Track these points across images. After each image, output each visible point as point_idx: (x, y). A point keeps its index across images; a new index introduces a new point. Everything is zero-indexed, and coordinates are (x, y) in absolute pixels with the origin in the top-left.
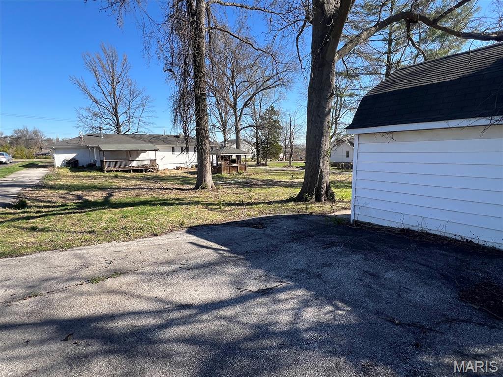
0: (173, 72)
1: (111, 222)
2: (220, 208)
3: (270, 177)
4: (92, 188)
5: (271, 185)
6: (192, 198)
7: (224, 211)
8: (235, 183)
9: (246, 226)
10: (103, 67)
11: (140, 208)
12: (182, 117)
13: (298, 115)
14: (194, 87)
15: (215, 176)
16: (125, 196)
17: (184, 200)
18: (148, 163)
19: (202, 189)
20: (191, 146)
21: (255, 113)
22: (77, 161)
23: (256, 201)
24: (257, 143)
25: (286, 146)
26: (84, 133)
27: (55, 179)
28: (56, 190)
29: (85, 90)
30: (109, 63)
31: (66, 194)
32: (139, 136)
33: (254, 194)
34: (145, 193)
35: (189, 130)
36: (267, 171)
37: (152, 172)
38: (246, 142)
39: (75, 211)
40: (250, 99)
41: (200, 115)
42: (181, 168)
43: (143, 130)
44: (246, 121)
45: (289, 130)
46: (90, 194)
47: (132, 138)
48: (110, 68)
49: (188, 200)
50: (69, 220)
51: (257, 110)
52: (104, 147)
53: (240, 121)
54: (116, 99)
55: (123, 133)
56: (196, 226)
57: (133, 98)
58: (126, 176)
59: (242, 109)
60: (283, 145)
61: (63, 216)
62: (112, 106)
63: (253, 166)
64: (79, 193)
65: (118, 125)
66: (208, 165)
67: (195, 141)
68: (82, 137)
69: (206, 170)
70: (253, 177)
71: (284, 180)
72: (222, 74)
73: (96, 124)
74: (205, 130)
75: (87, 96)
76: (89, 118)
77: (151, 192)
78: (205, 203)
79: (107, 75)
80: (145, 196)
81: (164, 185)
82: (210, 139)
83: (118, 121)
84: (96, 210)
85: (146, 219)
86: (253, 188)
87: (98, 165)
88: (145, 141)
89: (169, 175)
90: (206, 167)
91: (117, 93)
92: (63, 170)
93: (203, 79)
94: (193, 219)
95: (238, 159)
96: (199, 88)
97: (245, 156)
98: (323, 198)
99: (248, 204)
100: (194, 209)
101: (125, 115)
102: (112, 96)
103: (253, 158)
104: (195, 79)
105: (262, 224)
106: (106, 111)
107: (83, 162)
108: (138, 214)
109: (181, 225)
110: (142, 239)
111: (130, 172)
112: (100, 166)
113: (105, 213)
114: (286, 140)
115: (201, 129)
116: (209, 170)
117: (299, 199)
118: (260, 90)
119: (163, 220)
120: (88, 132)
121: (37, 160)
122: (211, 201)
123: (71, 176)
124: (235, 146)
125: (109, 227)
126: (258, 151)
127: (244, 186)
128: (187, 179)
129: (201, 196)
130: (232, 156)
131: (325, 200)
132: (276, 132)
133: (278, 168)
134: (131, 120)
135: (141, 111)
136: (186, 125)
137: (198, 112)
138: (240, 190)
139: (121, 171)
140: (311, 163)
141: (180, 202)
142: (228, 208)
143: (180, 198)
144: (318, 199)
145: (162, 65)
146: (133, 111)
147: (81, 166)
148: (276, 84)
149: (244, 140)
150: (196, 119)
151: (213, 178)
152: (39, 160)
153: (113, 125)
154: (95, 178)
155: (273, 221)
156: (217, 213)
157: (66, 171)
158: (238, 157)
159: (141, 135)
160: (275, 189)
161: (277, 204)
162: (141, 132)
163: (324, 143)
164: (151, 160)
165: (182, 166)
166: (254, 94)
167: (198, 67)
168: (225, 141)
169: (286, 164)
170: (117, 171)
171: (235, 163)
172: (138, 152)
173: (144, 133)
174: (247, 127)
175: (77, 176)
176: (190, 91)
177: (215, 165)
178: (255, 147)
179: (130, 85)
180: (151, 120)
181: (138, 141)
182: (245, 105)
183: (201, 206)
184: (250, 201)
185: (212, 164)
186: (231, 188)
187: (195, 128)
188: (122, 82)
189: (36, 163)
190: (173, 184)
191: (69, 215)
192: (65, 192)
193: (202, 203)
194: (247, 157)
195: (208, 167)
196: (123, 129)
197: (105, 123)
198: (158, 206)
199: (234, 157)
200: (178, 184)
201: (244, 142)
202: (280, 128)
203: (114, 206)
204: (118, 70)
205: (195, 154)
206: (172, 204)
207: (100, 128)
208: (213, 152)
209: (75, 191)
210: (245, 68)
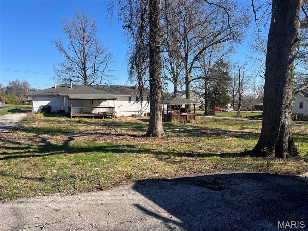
0: (131, 28)
1: (62, 169)
2: (170, 158)
3: (219, 127)
4: (57, 131)
5: (221, 135)
6: (143, 145)
7: (174, 163)
8: (184, 132)
9: (199, 186)
10: (76, 30)
11: (92, 154)
12: (138, 69)
13: (247, 67)
14: (150, 42)
15: (165, 124)
16: (83, 140)
17: (136, 147)
18: (107, 110)
19: (153, 136)
20: (145, 96)
21: (204, 66)
22: (50, 107)
23: (208, 152)
24: (205, 93)
25: (233, 96)
26: (58, 84)
27: (29, 122)
28: (27, 133)
29: (62, 49)
30: (81, 26)
31: (35, 136)
32: (102, 87)
33: (204, 143)
34: (101, 138)
35: (143, 81)
36: (215, 121)
37: (110, 118)
38: (195, 92)
39: (35, 154)
40: (199, 53)
41: (154, 67)
42: (136, 115)
43: (106, 81)
44: (195, 73)
45: (238, 82)
46: (54, 137)
47: (96, 89)
48: (82, 30)
49: (139, 147)
50: (27, 164)
51: (206, 63)
52: (71, 96)
53: (191, 74)
54: (85, 56)
55: (89, 84)
56: (144, 180)
57: (99, 54)
58: (88, 121)
59: (193, 62)
60: (230, 95)
61: (23, 159)
62: (82, 62)
63: (201, 115)
64: (45, 136)
65: (85, 77)
66: (159, 113)
67: (148, 92)
68: (56, 87)
69: (157, 119)
70: (201, 125)
71: (233, 130)
72: (175, 31)
73: (68, 77)
74: (157, 81)
75: (62, 54)
76: (63, 71)
77: (106, 138)
78: (155, 151)
79: (79, 36)
80: (101, 142)
81: (119, 131)
82: (162, 90)
83: (85, 74)
84: (54, 154)
85: (96, 167)
86: (202, 137)
87: (67, 111)
88: (106, 91)
89: (125, 121)
90: (157, 116)
91: (86, 51)
92: (38, 115)
93: (158, 33)
94: (142, 170)
95: (187, 108)
96: (154, 41)
97: (195, 105)
98: (285, 154)
99: (199, 155)
100: (144, 158)
101: (91, 69)
102: (82, 53)
103: (201, 108)
104: (150, 33)
105: (218, 184)
106: (76, 66)
107: (54, 108)
108: (89, 160)
109: (129, 177)
110: (86, 194)
111: (92, 118)
112: (68, 112)
113: (60, 158)
114: (233, 91)
115: (154, 80)
116: (160, 118)
117: (256, 152)
118: (209, 45)
119: (112, 170)
120: (61, 83)
121: (22, 106)
122: (161, 149)
123: (43, 120)
124: (184, 96)
125: (59, 175)
126: (206, 101)
127: (193, 135)
128: (141, 125)
129: (152, 143)
130: (182, 105)
131: (287, 156)
132: (225, 84)
133: (226, 118)
134: (96, 74)
135: (105, 66)
136: (140, 77)
137: (152, 64)
138: (189, 139)
139: (85, 117)
140: (270, 115)
141: (131, 150)
142: (178, 159)
143: (132, 144)
144: (279, 155)
145: (122, 23)
146: (98, 65)
147: (53, 111)
148: (226, 38)
149: (193, 91)
150: (150, 71)
151: (164, 125)
152: (24, 106)
153: (82, 77)
154: (61, 122)
155: (230, 181)
156: (167, 164)
157: (41, 116)
158: (187, 106)
159: (103, 86)
160: (225, 140)
161: (231, 158)
162: (104, 83)
163: (286, 93)
164: (110, 108)
165: (137, 113)
166: (205, 49)
167: (154, 22)
168: (176, 91)
169: (234, 114)
170: (81, 117)
171: (184, 112)
172: (100, 101)
173: (106, 85)
174: (196, 79)
175: (49, 121)
176: (146, 44)
177: (166, 113)
178: (203, 97)
179: (97, 44)
180: (113, 73)
181: (100, 91)
182: (196, 58)
183: (151, 155)
184: (200, 151)
185: (163, 112)
186: (181, 136)
187: (149, 79)
188: (90, 41)
189: (20, 108)
190: (127, 130)
191: (28, 159)
192: (34, 134)
193: (153, 151)
194: (196, 106)
195: (159, 116)
196: (89, 81)
197: (75, 76)
198: (111, 153)
199: (184, 106)
200: (132, 130)
201: (193, 93)
202: (229, 79)
203: (71, 151)
204: (88, 32)
205: (147, 104)
206: (123, 151)
207: (71, 80)
208: (164, 102)
209: (43, 134)
210: (197, 25)
